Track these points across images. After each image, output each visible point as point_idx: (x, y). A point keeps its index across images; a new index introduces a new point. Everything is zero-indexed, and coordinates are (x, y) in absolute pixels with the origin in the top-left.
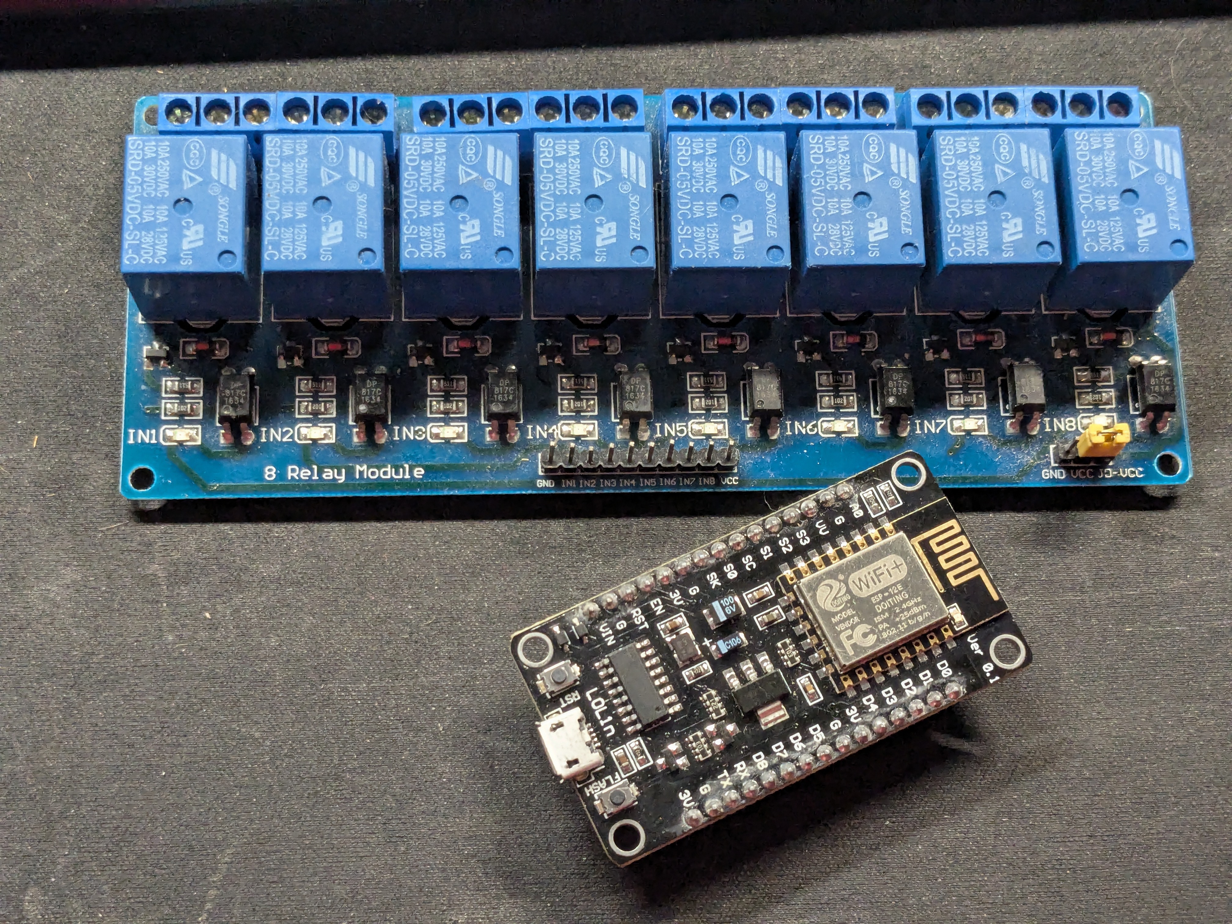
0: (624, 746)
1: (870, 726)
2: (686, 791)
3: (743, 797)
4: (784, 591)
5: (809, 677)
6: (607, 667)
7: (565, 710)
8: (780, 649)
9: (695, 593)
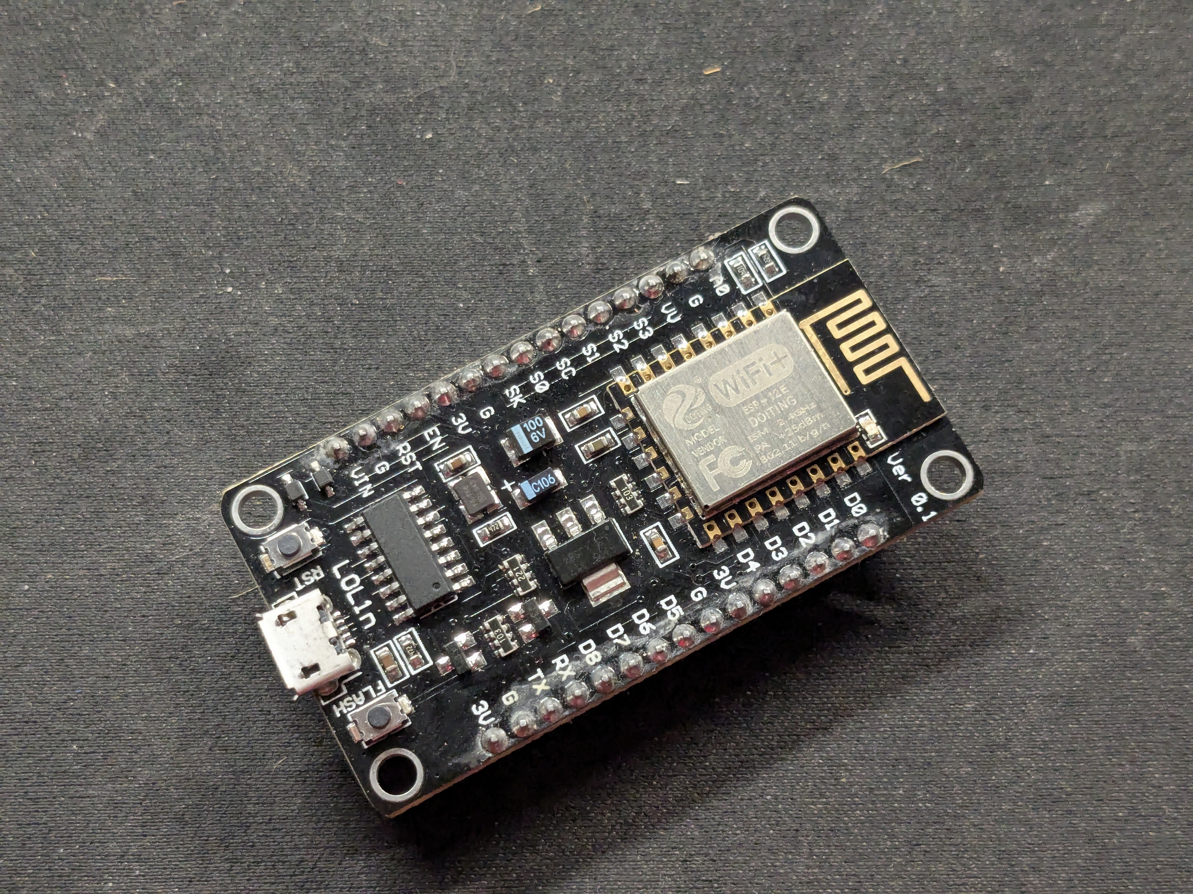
0: (390, 642)
1: (750, 593)
2: (483, 702)
3: (566, 706)
4: (617, 406)
5: (657, 528)
6: (361, 529)
7: (300, 593)
8: (614, 490)
9: (488, 415)
